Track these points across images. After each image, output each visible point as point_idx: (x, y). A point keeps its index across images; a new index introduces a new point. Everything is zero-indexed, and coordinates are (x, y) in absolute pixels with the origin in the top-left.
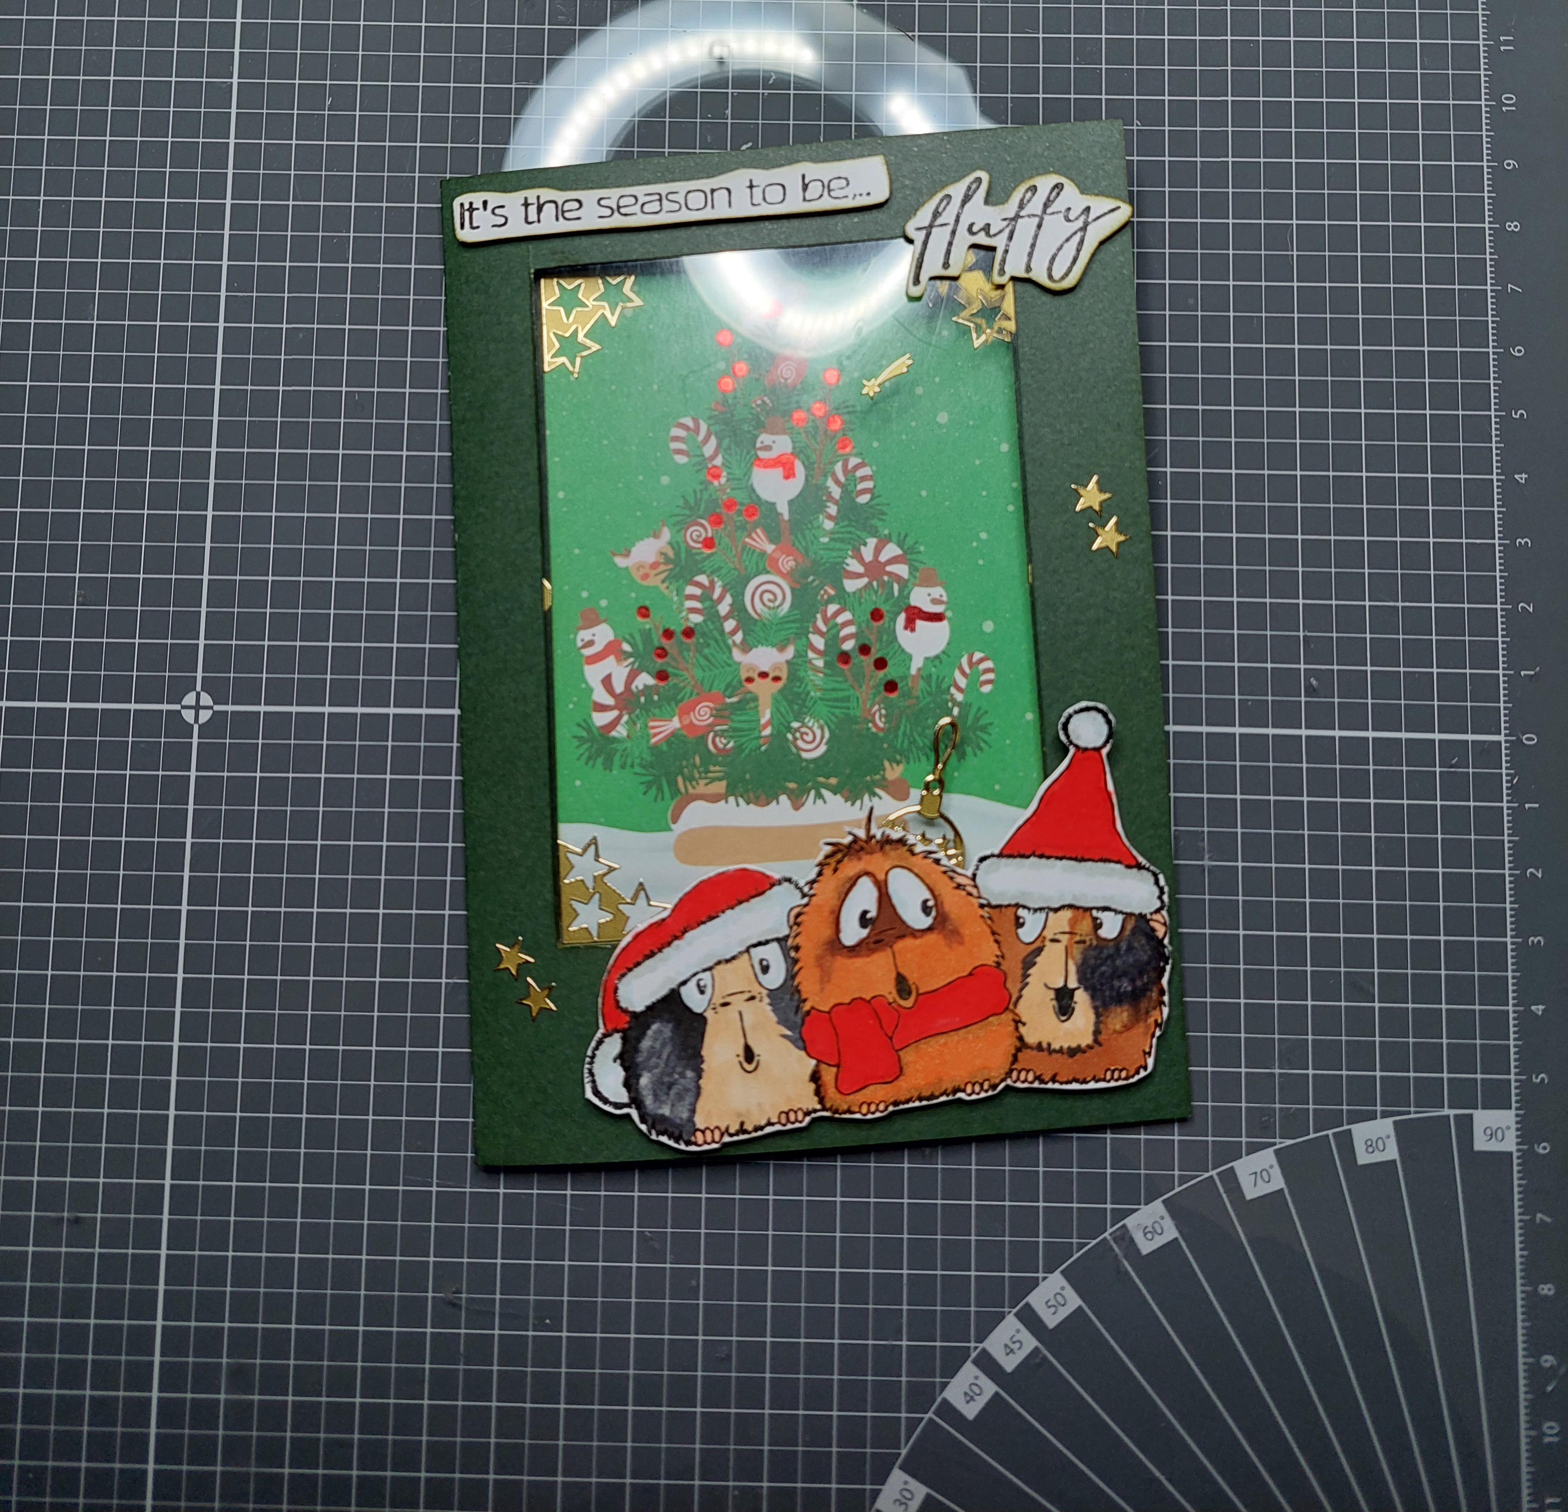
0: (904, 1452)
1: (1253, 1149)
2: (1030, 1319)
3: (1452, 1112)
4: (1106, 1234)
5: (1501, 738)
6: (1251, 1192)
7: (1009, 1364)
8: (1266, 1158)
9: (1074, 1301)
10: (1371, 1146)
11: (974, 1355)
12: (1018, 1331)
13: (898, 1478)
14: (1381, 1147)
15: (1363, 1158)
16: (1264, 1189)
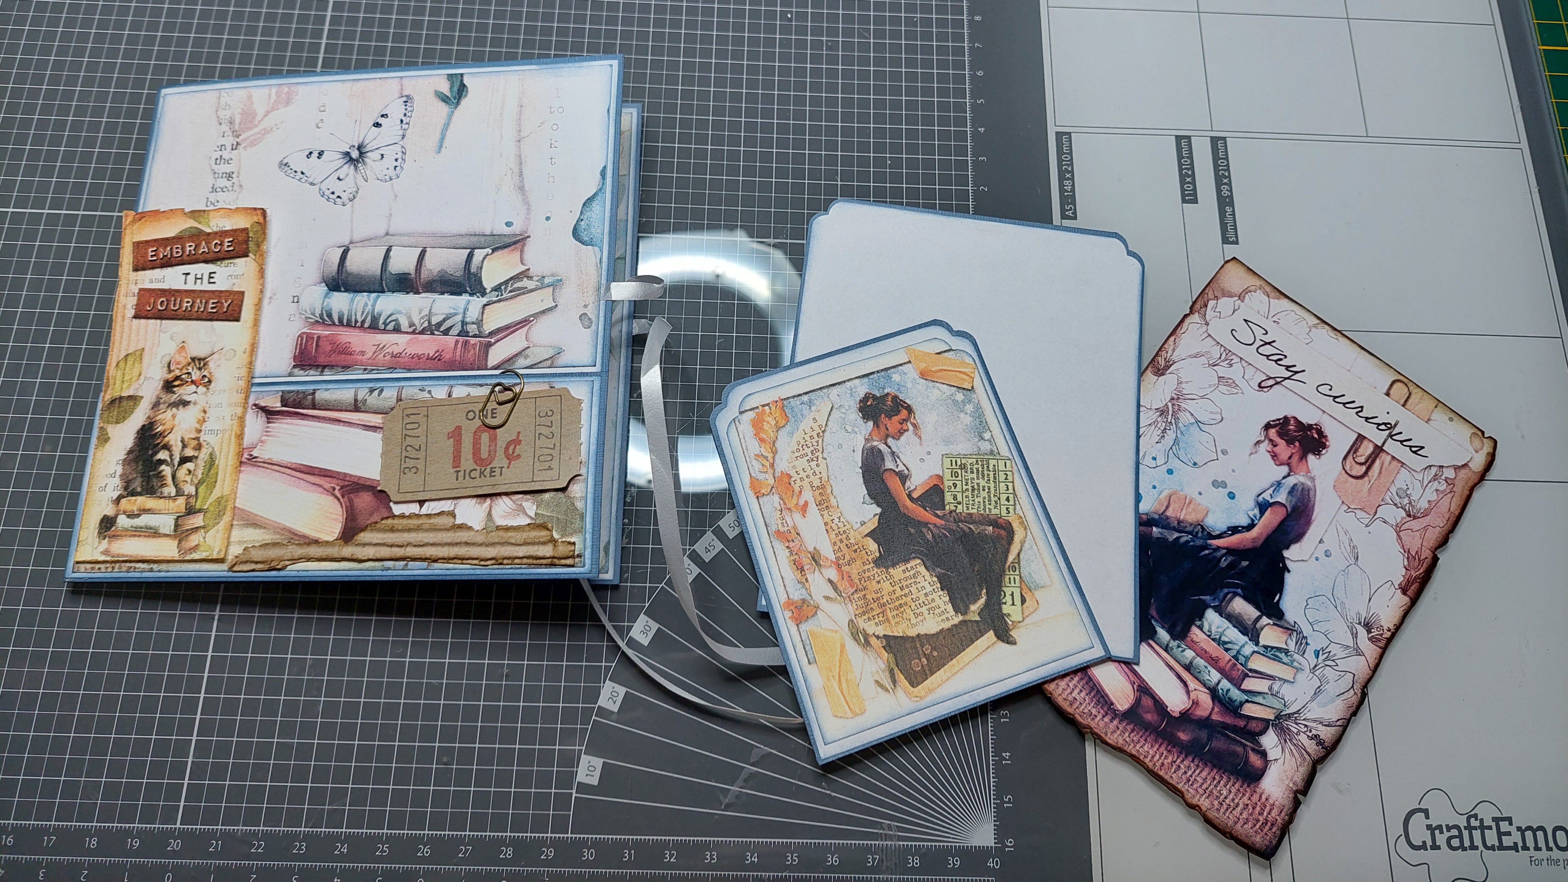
0: (647, 605)
2: (719, 534)
7: (707, 558)
12: (713, 540)
13: (643, 618)
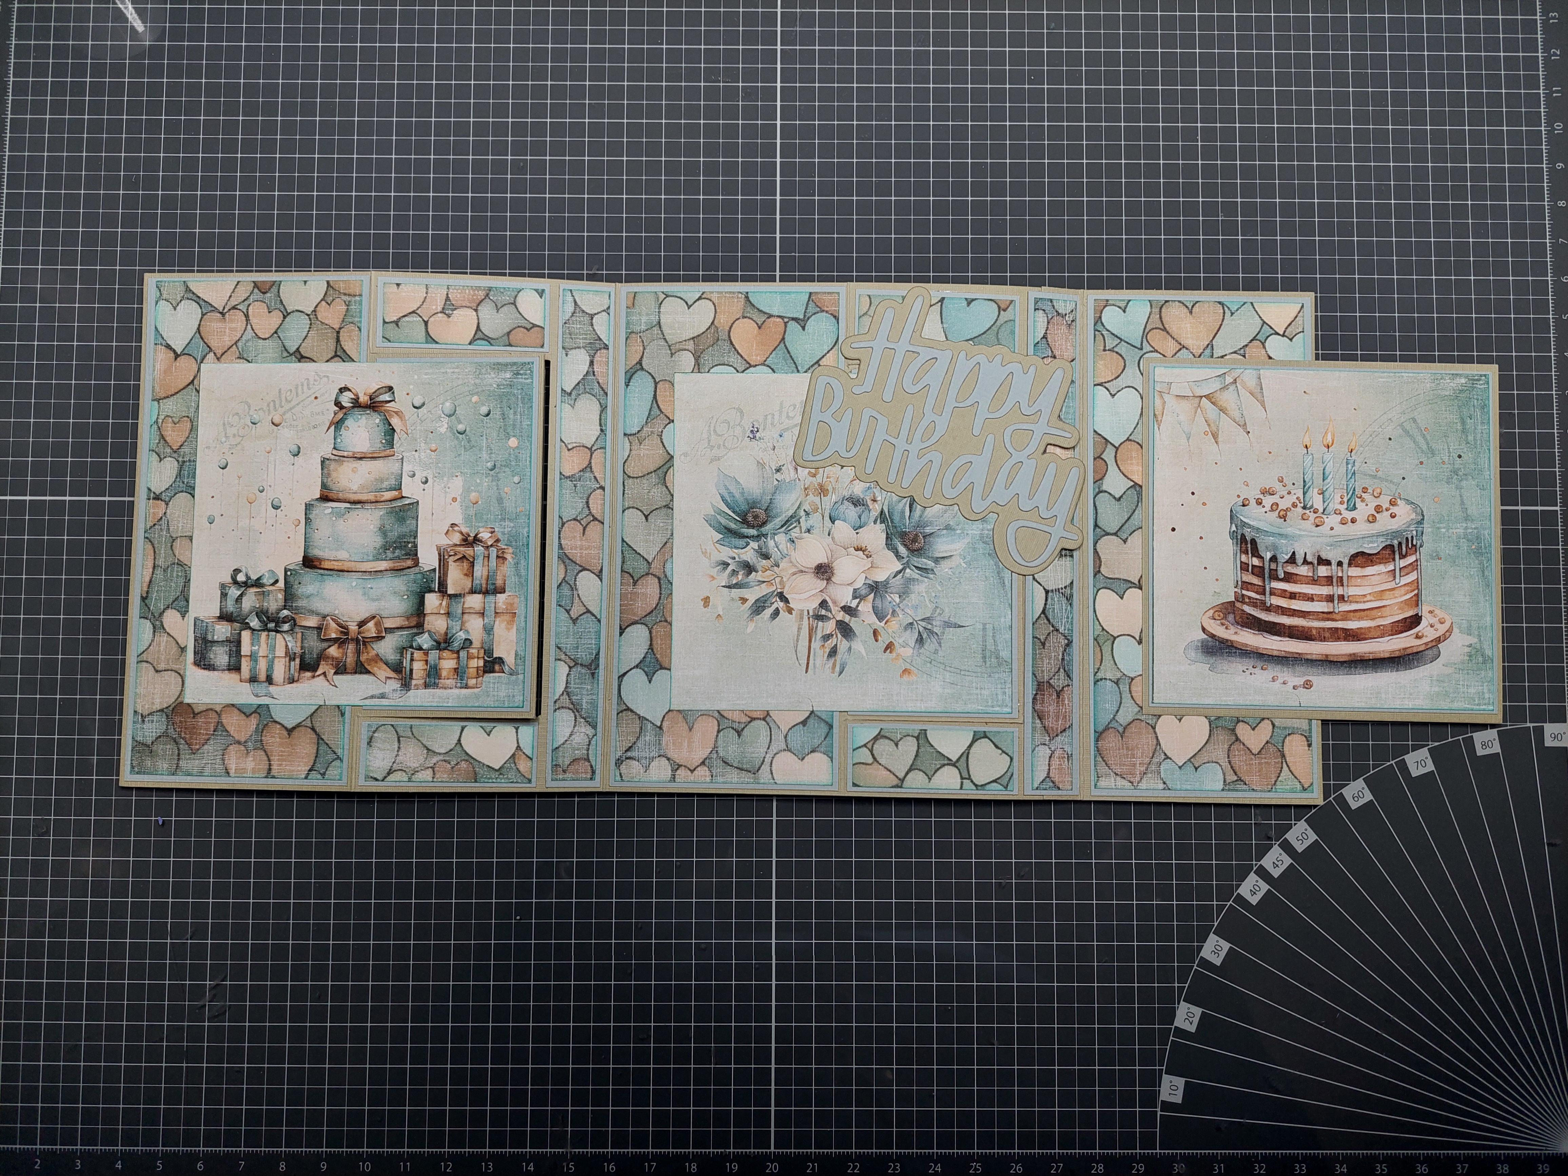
0: (1216, 924)
1: (1415, 748)
2: (1287, 847)
3: (1531, 725)
4: (1331, 799)
5: (1558, 508)
6: (1415, 773)
7: (1276, 873)
8: (1424, 753)
9: (1313, 837)
10: (1484, 745)
11: (1255, 869)
12: (1281, 854)
13: (1213, 939)
14: (1490, 745)
15: (1480, 752)
16: (1422, 771)
